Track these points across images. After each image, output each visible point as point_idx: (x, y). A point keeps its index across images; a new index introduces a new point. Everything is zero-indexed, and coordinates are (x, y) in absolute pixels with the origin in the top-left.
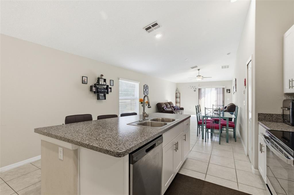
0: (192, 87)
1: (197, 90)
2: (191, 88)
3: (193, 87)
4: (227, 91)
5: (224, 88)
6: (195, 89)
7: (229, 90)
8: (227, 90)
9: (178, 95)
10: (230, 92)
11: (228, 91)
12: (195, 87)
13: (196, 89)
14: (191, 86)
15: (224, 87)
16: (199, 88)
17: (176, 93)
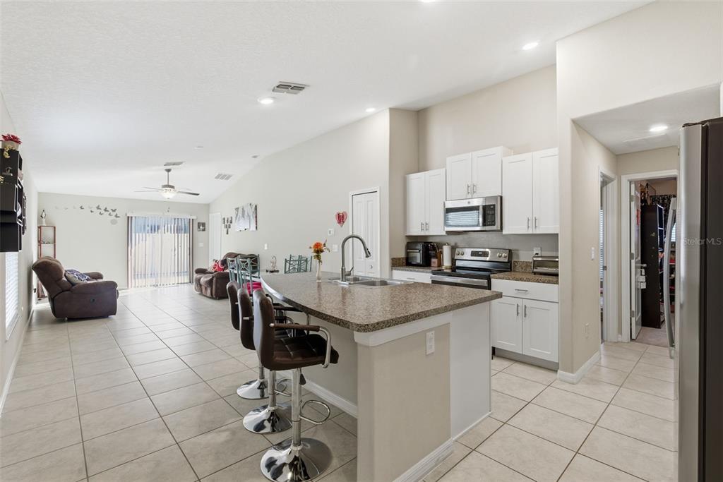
0: (103, 211)
1: (122, 222)
2: (101, 214)
3: (106, 210)
4: (199, 227)
5: (193, 220)
6: (113, 217)
7: (204, 225)
8: (199, 223)
9: (48, 233)
10: (204, 230)
11: (201, 227)
12: (114, 211)
13: (116, 216)
15: (194, 217)
16: (128, 215)
17: (39, 227)
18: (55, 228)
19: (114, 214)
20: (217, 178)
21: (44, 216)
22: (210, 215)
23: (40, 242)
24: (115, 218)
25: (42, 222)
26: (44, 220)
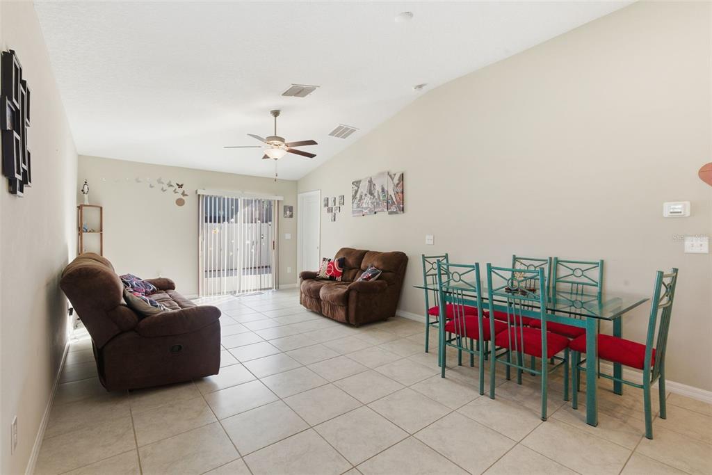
0: (166, 187)
2: (163, 190)
3: (169, 185)
4: (285, 212)
5: (278, 201)
6: (179, 196)
7: (291, 209)
8: (285, 207)
9: (91, 217)
10: (291, 216)
11: (288, 212)
12: (180, 186)
13: (183, 194)
14: (160, 181)
15: (280, 198)
16: (199, 193)
17: (80, 208)
18: (101, 208)
19: (180, 191)
20: (332, 134)
21: (86, 190)
22: (299, 196)
23: (81, 230)
24: (182, 197)
25: (83, 200)
26: (86, 196)
